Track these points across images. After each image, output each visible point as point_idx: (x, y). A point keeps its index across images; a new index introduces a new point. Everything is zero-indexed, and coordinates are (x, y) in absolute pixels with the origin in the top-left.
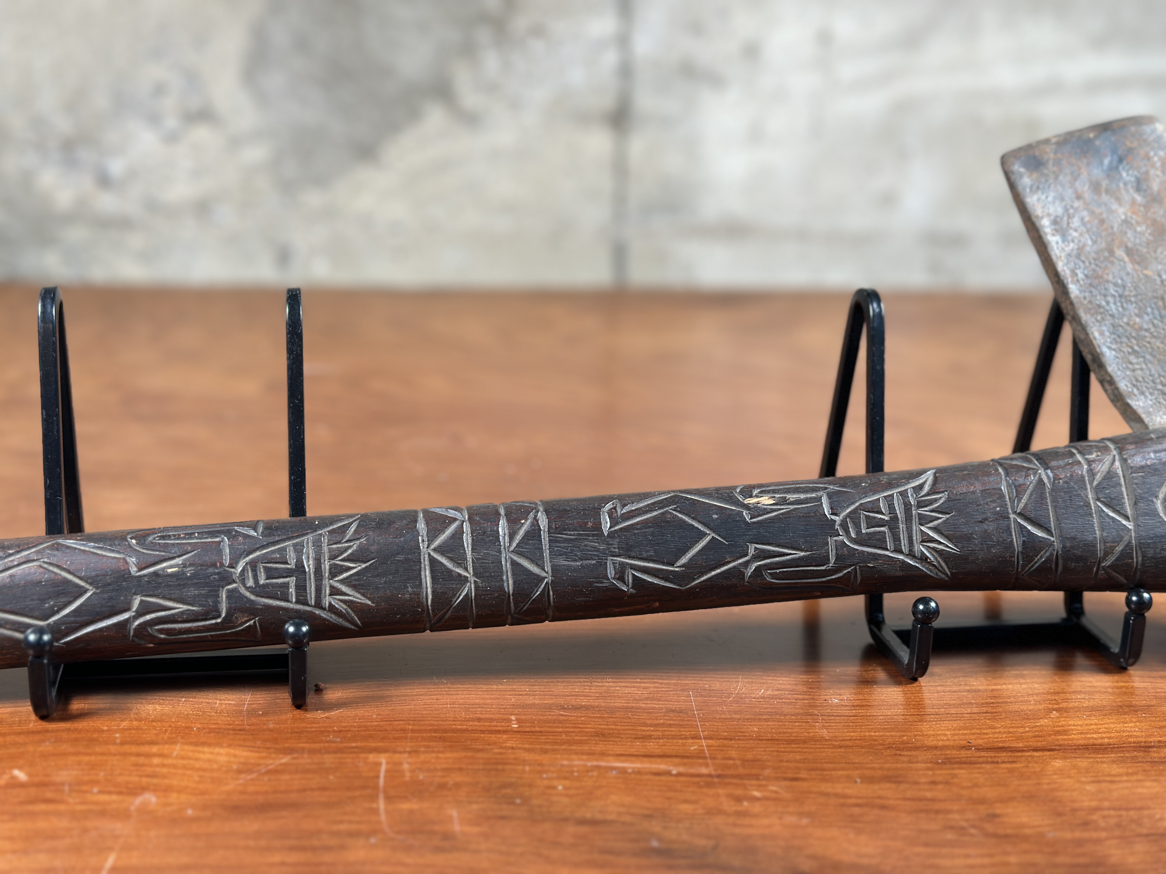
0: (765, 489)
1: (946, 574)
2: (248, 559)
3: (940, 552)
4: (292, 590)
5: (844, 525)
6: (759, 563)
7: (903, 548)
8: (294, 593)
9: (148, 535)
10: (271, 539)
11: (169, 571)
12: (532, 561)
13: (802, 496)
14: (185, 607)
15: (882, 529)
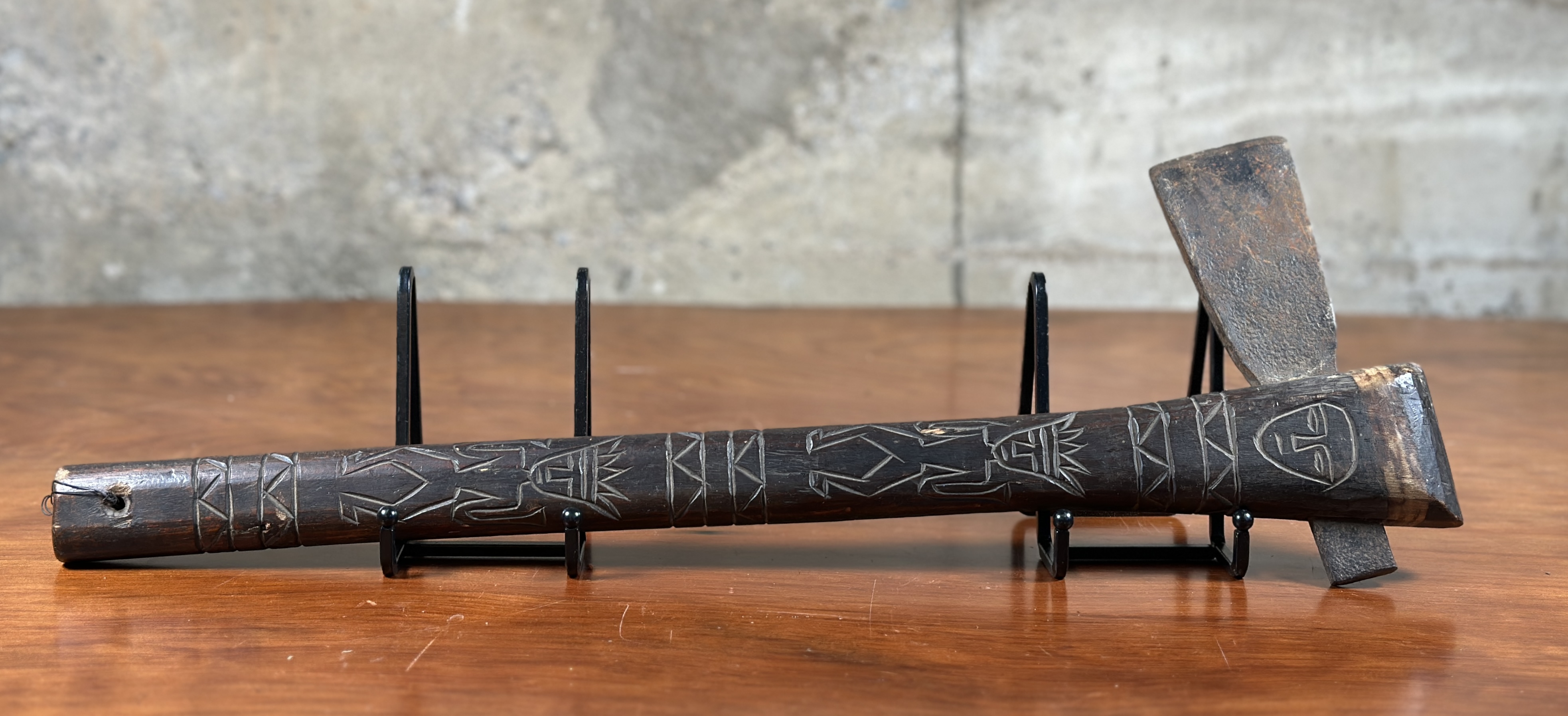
0: (938, 424)
1: (1081, 492)
2: (539, 464)
3: (1075, 474)
4: (570, 487)
5: (998, 451)
6: (929, 479)
7: (1045, 470)
8: (571, 490)
9: (468, 445)
10: (556, 450)
11: (482, 470)
12: (751, 471)
13: (968, 429)
14: (492, 497)
15: (1029, 455)
